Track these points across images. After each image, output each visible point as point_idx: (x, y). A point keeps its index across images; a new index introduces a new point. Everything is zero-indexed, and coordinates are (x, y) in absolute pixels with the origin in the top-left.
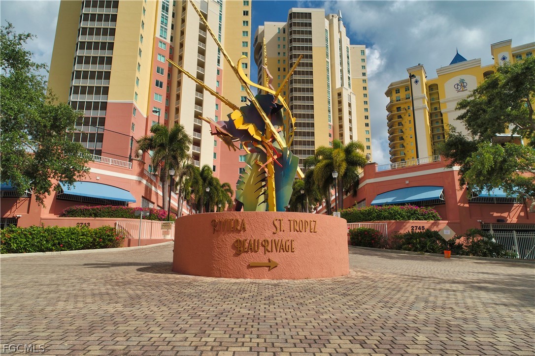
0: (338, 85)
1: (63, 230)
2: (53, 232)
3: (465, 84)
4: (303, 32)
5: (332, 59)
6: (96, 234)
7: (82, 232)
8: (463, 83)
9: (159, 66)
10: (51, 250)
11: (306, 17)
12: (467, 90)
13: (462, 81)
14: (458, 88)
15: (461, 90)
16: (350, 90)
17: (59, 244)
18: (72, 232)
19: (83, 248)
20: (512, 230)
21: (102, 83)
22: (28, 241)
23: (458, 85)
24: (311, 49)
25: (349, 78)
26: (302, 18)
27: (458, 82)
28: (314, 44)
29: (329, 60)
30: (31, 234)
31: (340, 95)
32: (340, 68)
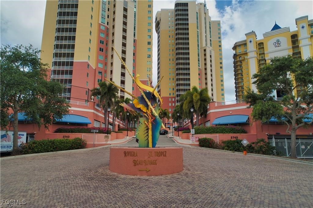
0: (204, 45)
1: (58, 141)
2: (53, 142)
3: (280, 42)
4: (183, 15)
5: (201, 29)
6: (73, 142)
7: (66, 142)
8: (279, 42)
9: (101, 40)
10: (52, 151)
11: (185, 6)
12: (281, 46)
13: (278, 41)
14: (275, 45)
15: (277, 46)
16: (211, 48)
17: (56, 148)
18: (61, 142)
19: (67, 150)
20: (285, 138)
21: (70, 51)
22: (42, 147)
23: (275, 43)
24: (188, 24)
25: (211, 40)
26: (183, 6)
27: (276, 42)
28: (190, 22)
29: (199, 31)
30: (44, 144)
31: (205, 50)
32: (205, 34)
